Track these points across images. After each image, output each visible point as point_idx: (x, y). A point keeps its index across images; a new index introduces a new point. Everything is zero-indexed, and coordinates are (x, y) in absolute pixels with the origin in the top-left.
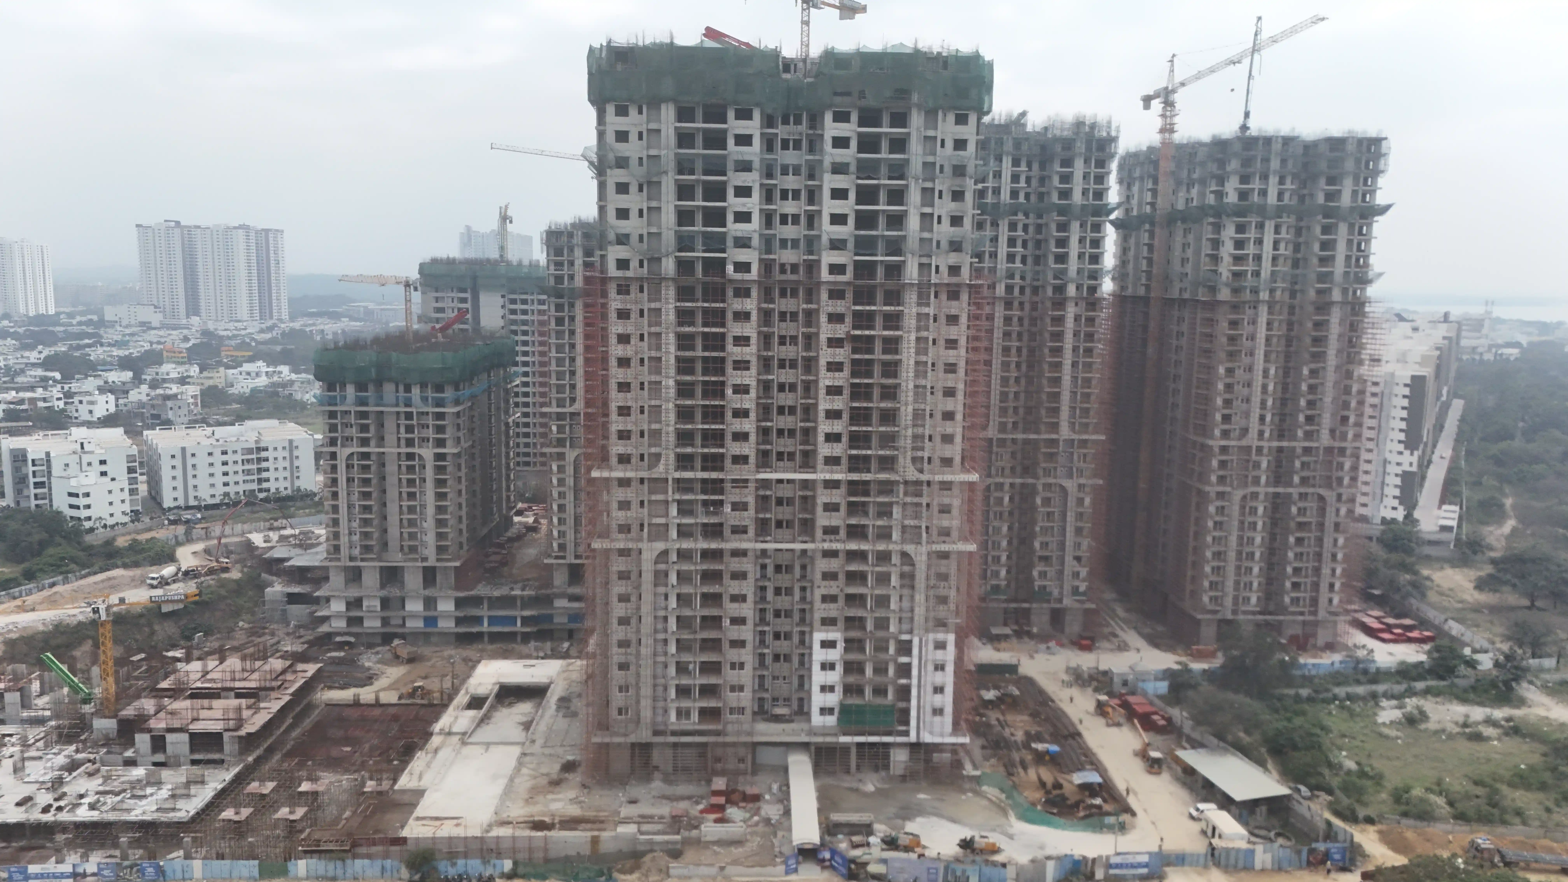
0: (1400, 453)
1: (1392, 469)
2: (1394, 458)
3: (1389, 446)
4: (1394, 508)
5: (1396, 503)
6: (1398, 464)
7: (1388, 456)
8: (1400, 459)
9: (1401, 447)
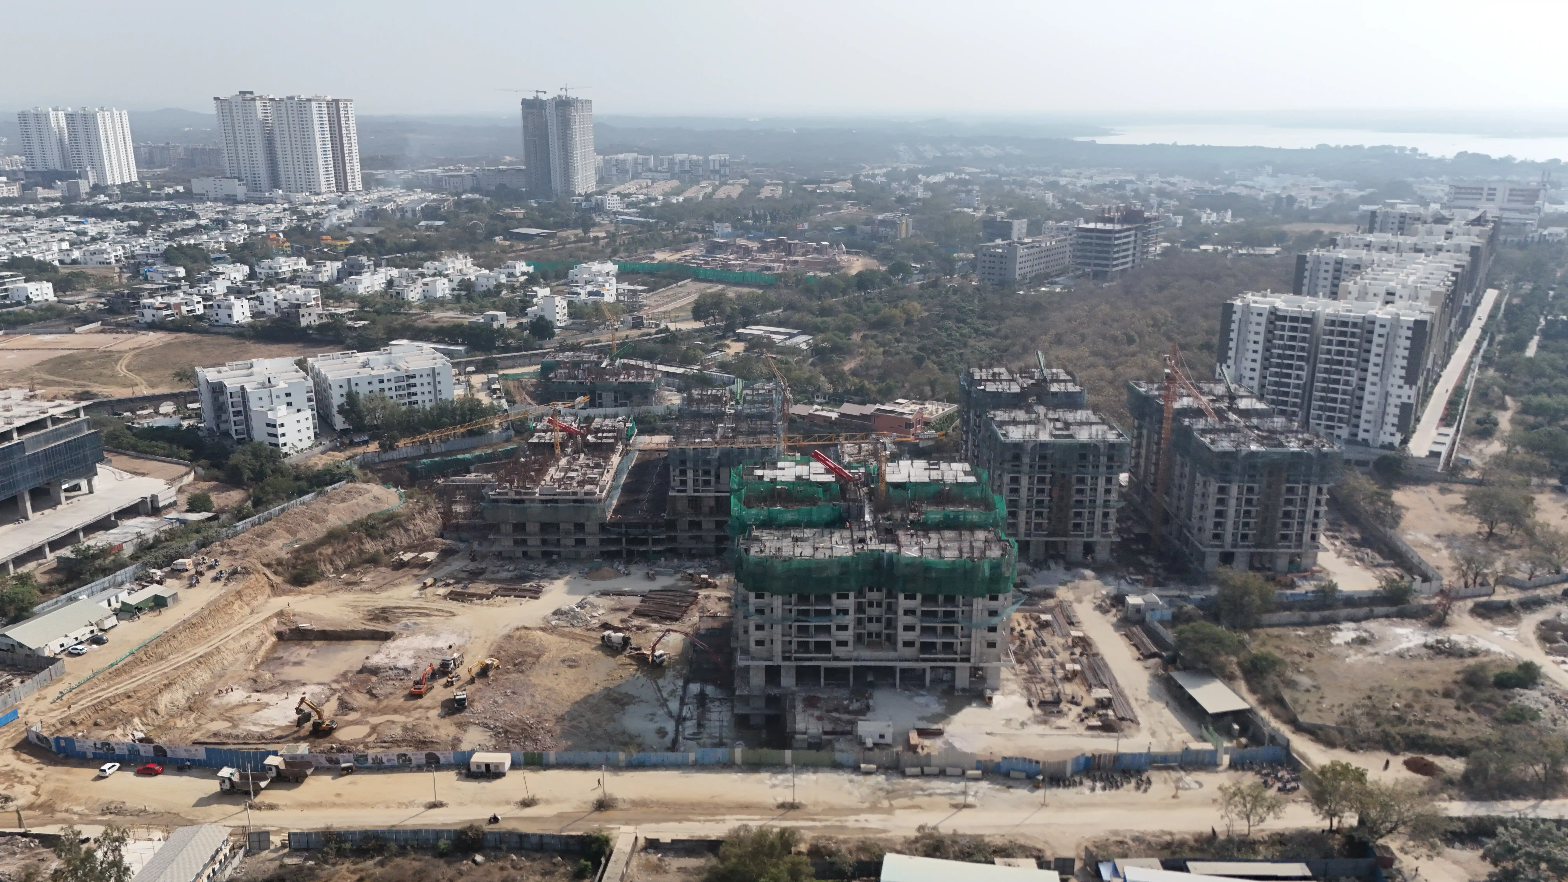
0: (1400, 387)
1: (1393, 400)
2: (1394, 391)
3: (1391, 380)
4: (1392, 435)
5: (1394, 430)
6: (1399, 397)
7: (1389, 389)
8: (1400, 392)
9: (1402, 382)
